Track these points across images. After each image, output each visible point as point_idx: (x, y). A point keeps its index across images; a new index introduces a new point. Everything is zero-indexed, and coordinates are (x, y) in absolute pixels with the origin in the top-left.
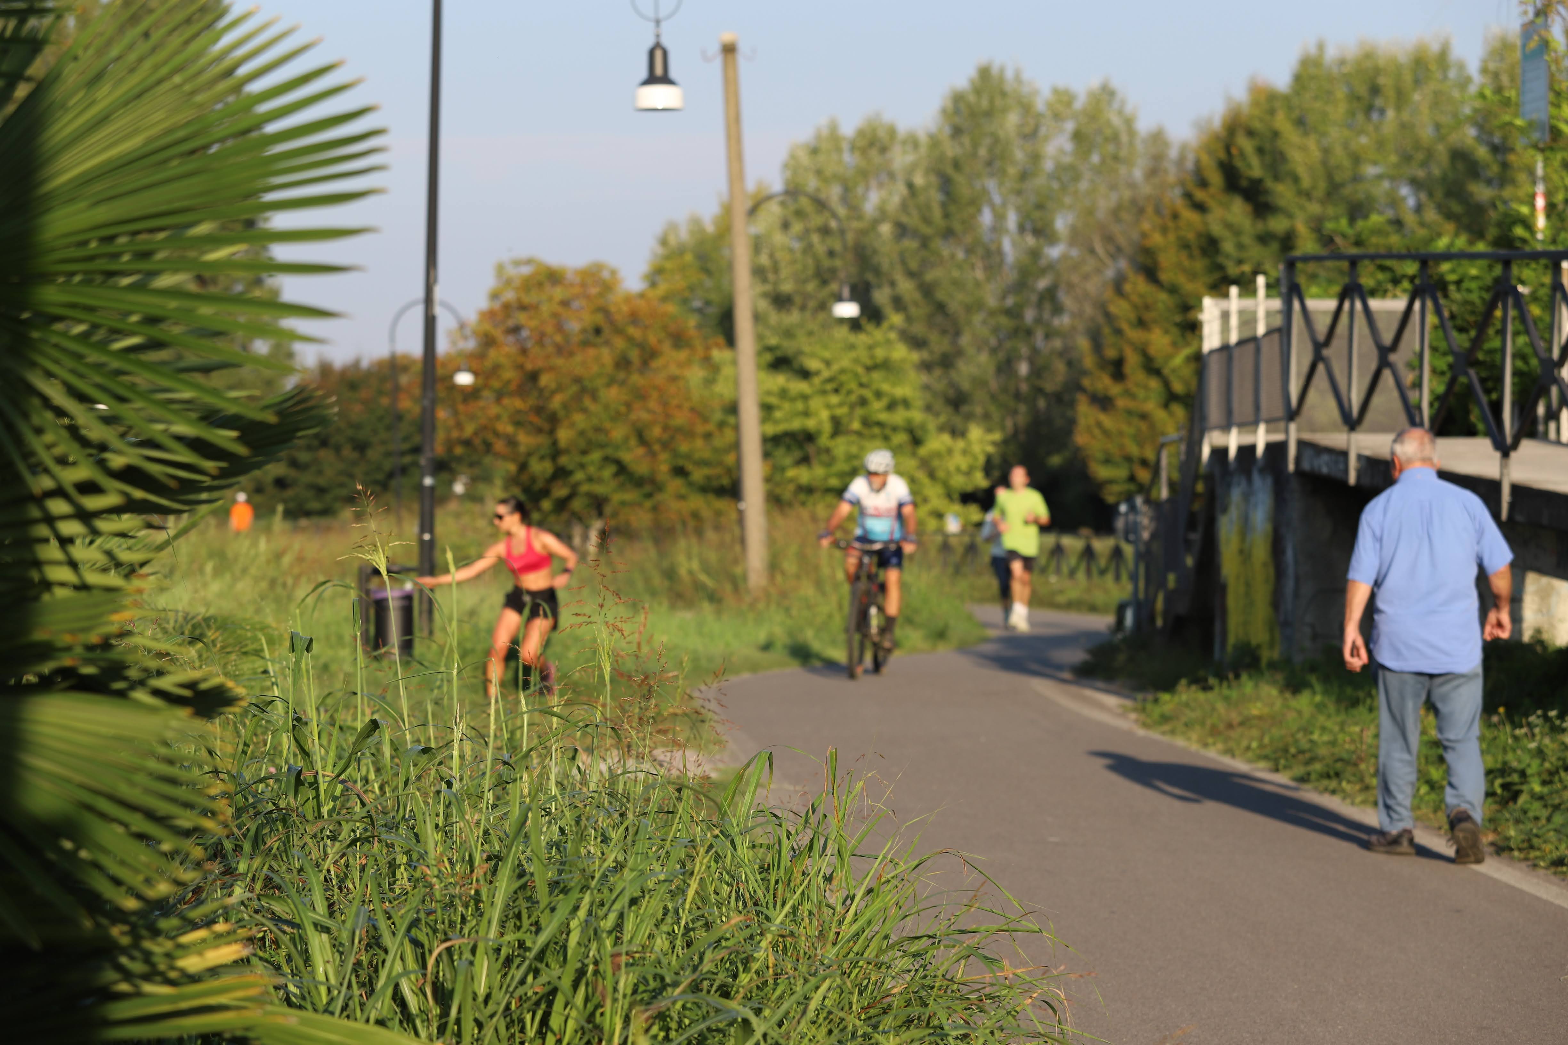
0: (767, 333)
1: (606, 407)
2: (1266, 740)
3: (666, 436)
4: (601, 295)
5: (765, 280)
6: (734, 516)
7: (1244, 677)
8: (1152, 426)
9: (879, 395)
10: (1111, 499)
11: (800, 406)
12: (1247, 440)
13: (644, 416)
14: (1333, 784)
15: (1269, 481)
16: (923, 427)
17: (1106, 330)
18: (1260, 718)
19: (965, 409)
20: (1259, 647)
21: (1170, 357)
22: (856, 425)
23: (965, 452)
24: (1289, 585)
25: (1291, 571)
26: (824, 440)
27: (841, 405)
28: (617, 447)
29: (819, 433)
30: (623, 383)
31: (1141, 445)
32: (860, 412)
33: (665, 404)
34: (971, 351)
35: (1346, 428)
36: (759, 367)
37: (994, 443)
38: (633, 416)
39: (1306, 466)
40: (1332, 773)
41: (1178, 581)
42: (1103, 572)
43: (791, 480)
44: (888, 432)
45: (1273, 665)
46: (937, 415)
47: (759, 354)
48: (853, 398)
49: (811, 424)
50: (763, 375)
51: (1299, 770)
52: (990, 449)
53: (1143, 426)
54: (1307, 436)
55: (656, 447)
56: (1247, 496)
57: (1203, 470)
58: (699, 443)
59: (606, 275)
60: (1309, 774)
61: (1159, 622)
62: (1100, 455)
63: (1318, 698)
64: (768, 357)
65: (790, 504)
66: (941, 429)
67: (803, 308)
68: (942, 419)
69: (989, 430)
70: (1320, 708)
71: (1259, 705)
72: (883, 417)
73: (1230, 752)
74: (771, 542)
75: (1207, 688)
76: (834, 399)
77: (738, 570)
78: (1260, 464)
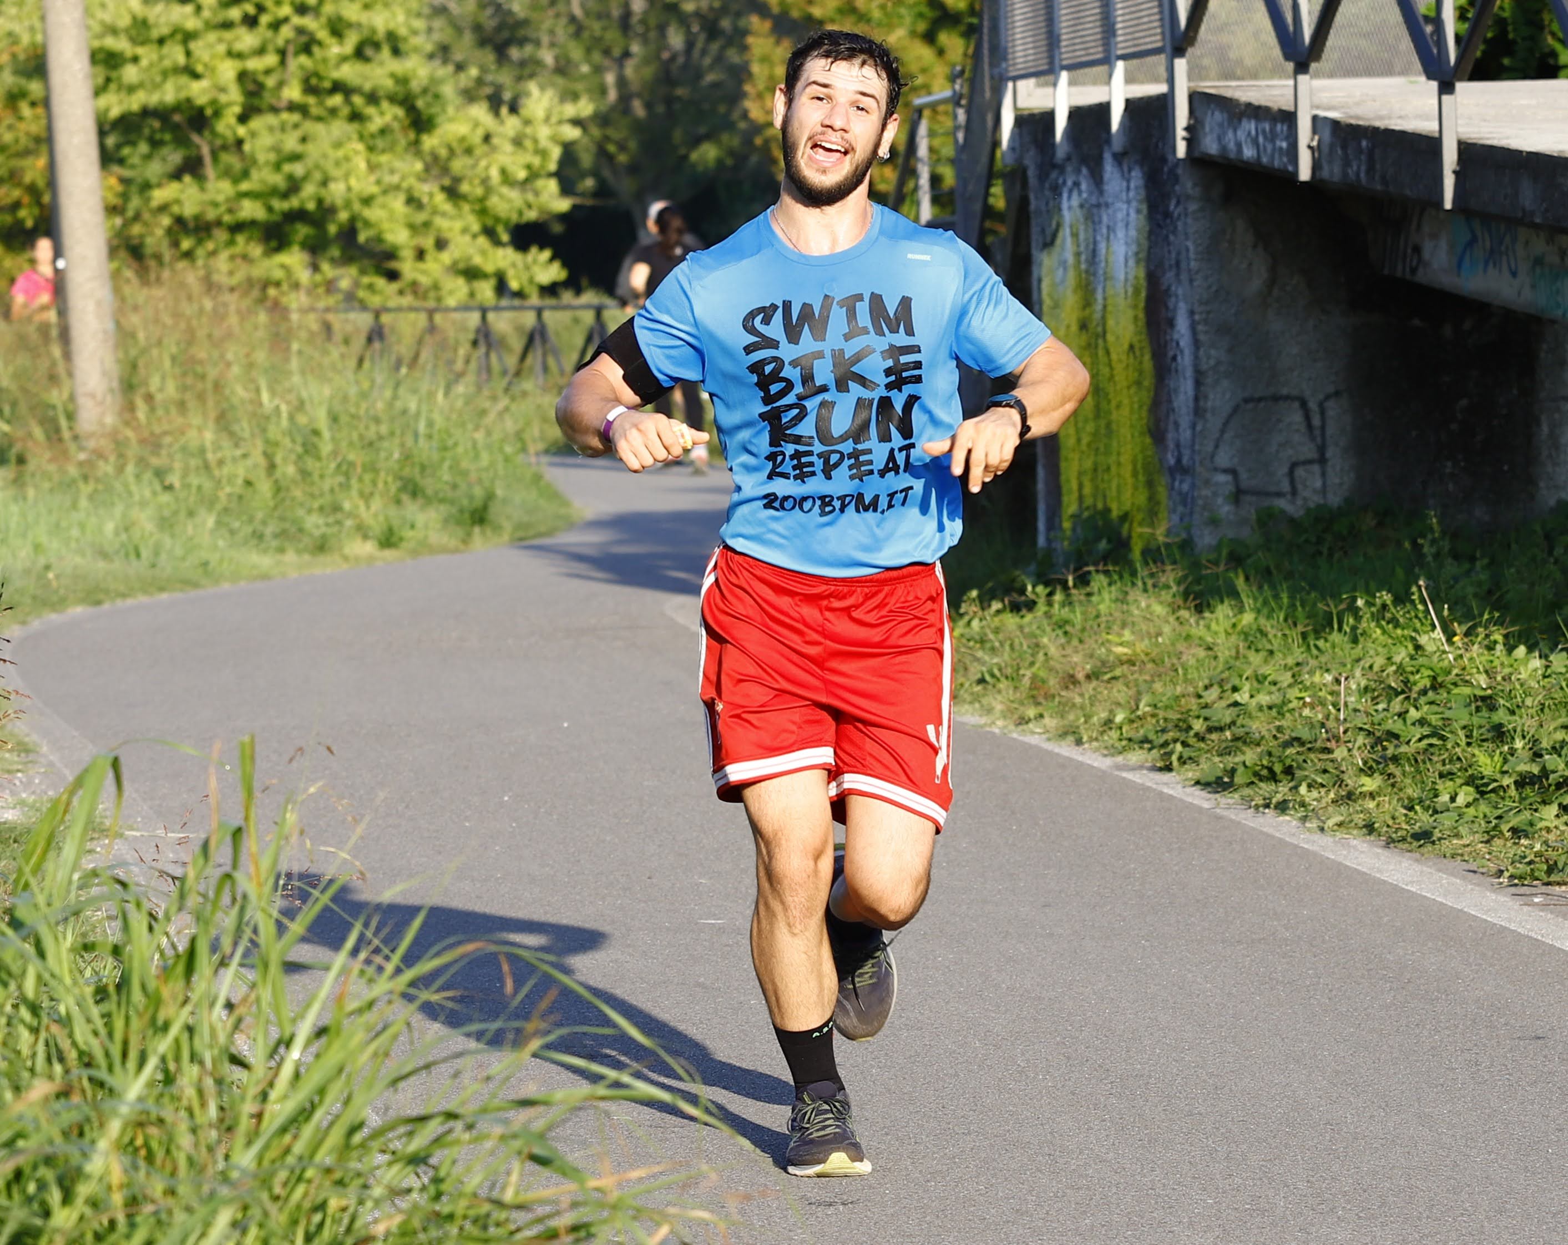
2: (1144, 708)
7: (1099, 581)
9: (337, 28)
11: (175, 54)
12: (1090, 96)
14: (1282, 791)
15: (1137, 176)
16: (429, 90)
18: (1131, 663)
19: (519, 53)
20: (1125, 517)
23: (518, 142)
24: (1185, 389)
25: (1186, 361)
26: (227, 125)
29: (217, 108)
32: (299, 63)
35: (1290, 66)
39: (1210, 146)
40: (1278, 768)
44: (359, 102)
45: (1153, 555)
46: (460, 65)
48: (287, 34)
49: (199, 91)
51: (1212, 765)
52: (572, 133)
54: (1210, 86)
56: (1092, 212)
57: (1002, 160)
60: (1232, 772)
63: (1248, 618)
65: (161, 259)
66: (469, 96)
69: (568, 95)
70: (1253, 638)
71: (1127, 635)
72: (348, 72)
73: (1072, 734)
74: (124, 335)
75: (1021, 606)
76: (247, 40)
77: (57, 396)
78: (1117, 145)
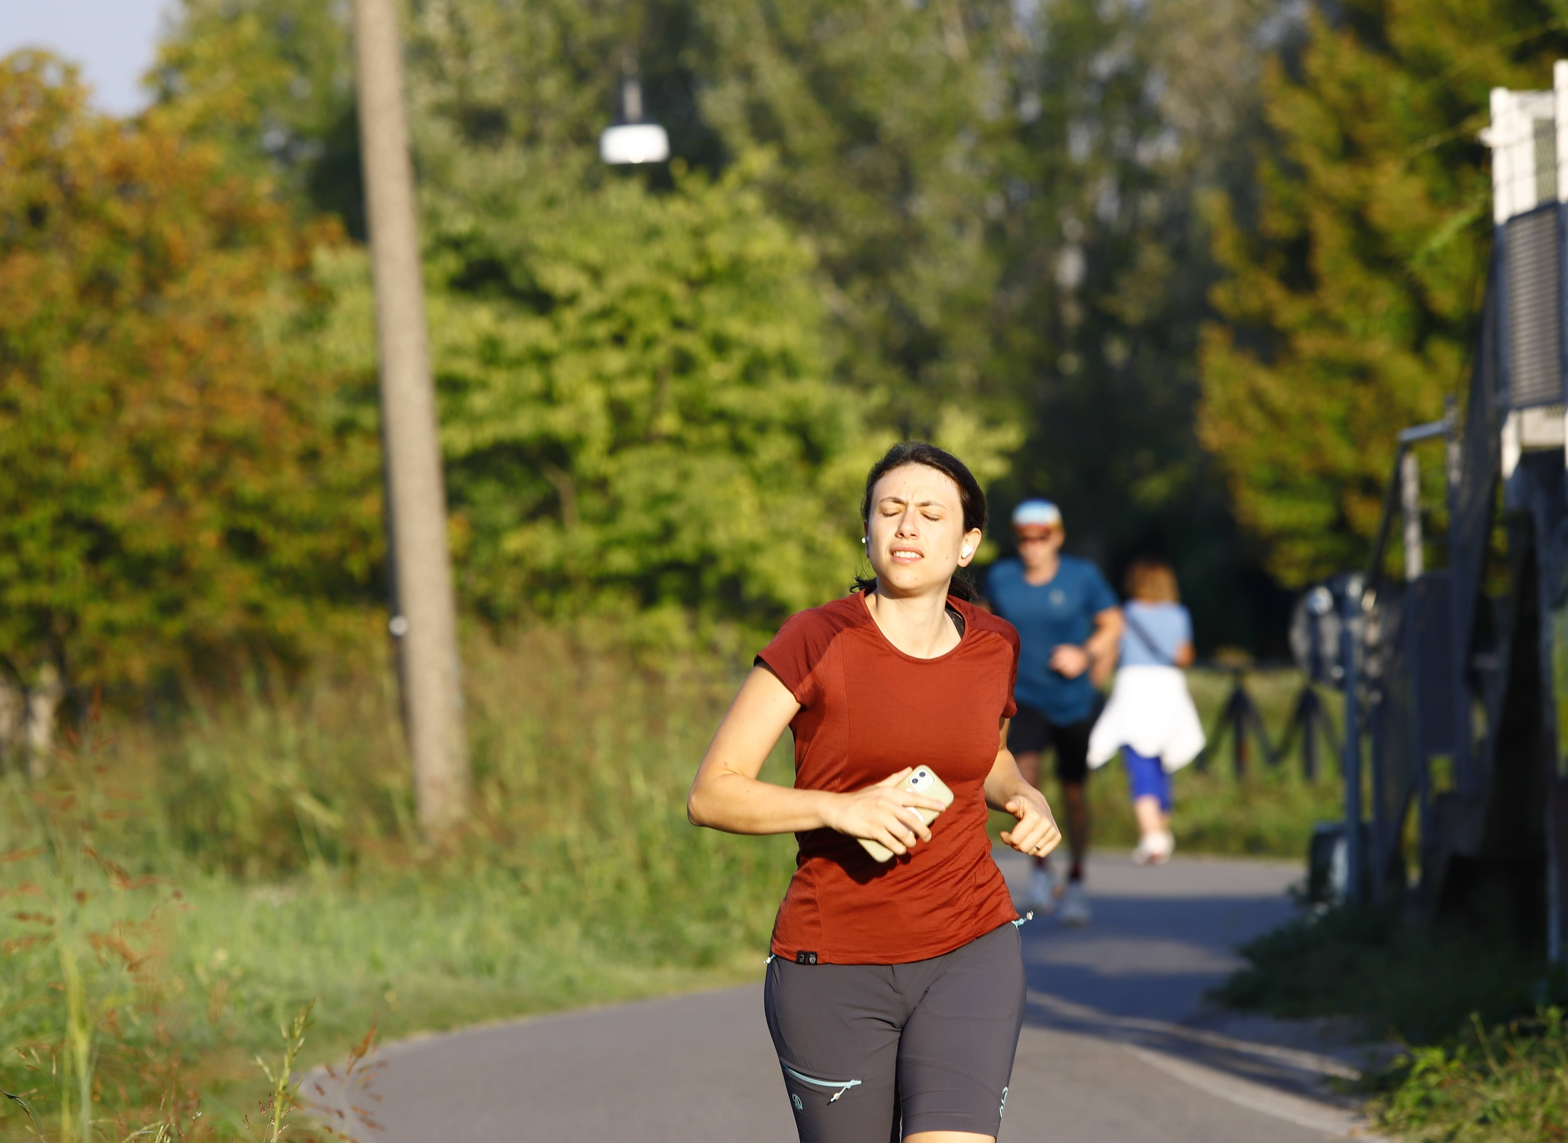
0: (448, 206)
1: (63, 397)
3: (210, 462)
4: (41, 127)
5: (439, 76)
6: (381, 651)
8: (1386, 399)
9: (721, 345)
10: (1292, 577)
11: (533, 380)
13: (155, 416)
17: (1266, 170)
19: (934, 370)
21: (1423, 231)
22: (668, 423)
26: (593, 460)
27: (631, 373)
28: (92, 492)
29: (579, 441)
30: (100, 338)
31: (1359, 443)
32: (675, 388)
33: (204, 386)
34: (943, 231)
36: (428, 286)
37: (1004, 454)
38: (129, 418)
41: (1457, 771)
42: (1275, 757)
43: (517, 561)
44: (745, 433)
46: (865, 387)
47: (428, 255)
48: (660, 355)
49: (560, 421)
50: (439, 306)
53: (1366, 397)
55: (187, 490)
57: (1507, 502)
58: (290, 474)
59: (51, 77)
61: (1414, 875)
62: (1262, 473)
64: (451, 263)
65: (514, 617)
67: (531, 140)
68: (877, 398)
69: (991, 423)
72: (734, 398)
74: (471, 710)
76: (614, 360)
77: (394, 782)
